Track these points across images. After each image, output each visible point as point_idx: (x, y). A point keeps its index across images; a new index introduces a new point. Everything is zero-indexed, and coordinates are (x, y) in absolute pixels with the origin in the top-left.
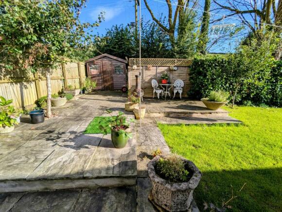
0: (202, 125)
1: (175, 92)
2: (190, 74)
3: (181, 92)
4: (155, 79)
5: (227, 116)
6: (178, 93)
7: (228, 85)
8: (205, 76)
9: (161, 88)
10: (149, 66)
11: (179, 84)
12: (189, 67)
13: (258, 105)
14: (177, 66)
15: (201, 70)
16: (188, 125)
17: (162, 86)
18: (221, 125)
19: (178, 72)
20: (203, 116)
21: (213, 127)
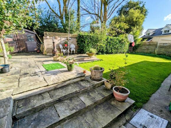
0: (90, 62)
1: (72, 50)
2: (77, 42)
3: (74, 50)
4: (61, 44)
5: (96, 58)
6: (73, 51)
7: (93, 46)
8: (85, 42)
9: (65, 49)
10: (56, 37)
11: (73, 47)
12: (76, 38)
13: (103, 54)
14: (71, 38)
15: (83, 39)
16: (85, 63)
17: (65, 48)
18: (96, 61)
19: (72, 40)
20: (89, 59)
21: (94, 62)
